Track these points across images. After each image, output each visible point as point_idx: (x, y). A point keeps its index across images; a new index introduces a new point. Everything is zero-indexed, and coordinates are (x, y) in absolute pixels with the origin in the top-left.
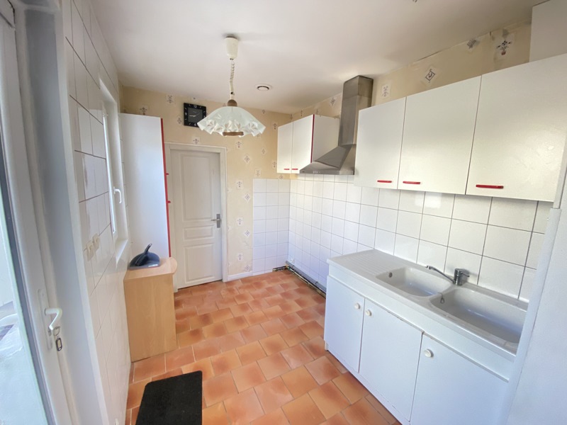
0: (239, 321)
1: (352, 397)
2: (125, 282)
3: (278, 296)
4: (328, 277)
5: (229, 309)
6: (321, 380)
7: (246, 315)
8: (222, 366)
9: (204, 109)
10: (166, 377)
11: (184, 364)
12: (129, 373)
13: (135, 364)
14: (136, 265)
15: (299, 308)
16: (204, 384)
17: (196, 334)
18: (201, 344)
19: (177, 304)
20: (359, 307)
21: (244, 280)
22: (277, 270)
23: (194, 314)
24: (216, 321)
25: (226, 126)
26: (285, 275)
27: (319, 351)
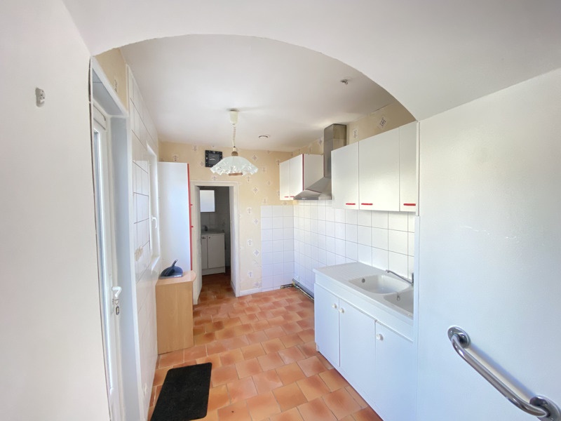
0: (247, 327)
1: (332, 386)
2: (157, 287)
3: (283, 309)
4: (315, 285)
5: (239, 318)
6: (309, 373)
7: (252, 323)
8: (228, 360)
9: (220, 154)
10: (184, 366)
11: (199, 357)
12: (156, 362)
13: (161, 356)
14: (165, 276)
15: (300, 319)
16: (213, 372)
17: (210, 336)
18: (213, 344)
19: (195, 314)
20: (336, 307)
21: (254, 295)
22: (284, 287)
23: (209, 321)
24: (227, 327)
25: (232, 168)
26: (291, 292)
27: (311, 352)
